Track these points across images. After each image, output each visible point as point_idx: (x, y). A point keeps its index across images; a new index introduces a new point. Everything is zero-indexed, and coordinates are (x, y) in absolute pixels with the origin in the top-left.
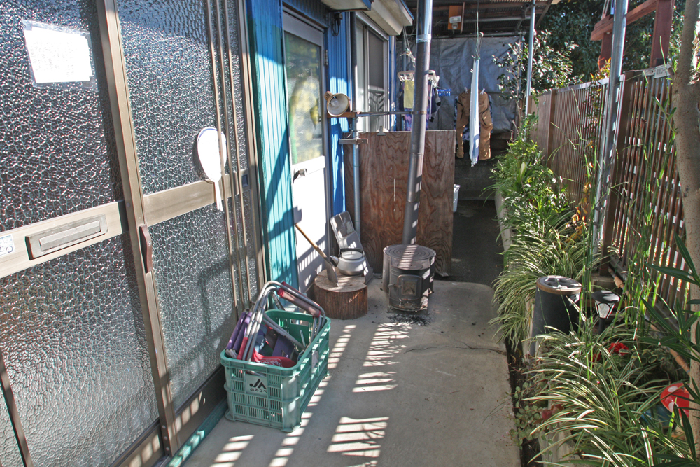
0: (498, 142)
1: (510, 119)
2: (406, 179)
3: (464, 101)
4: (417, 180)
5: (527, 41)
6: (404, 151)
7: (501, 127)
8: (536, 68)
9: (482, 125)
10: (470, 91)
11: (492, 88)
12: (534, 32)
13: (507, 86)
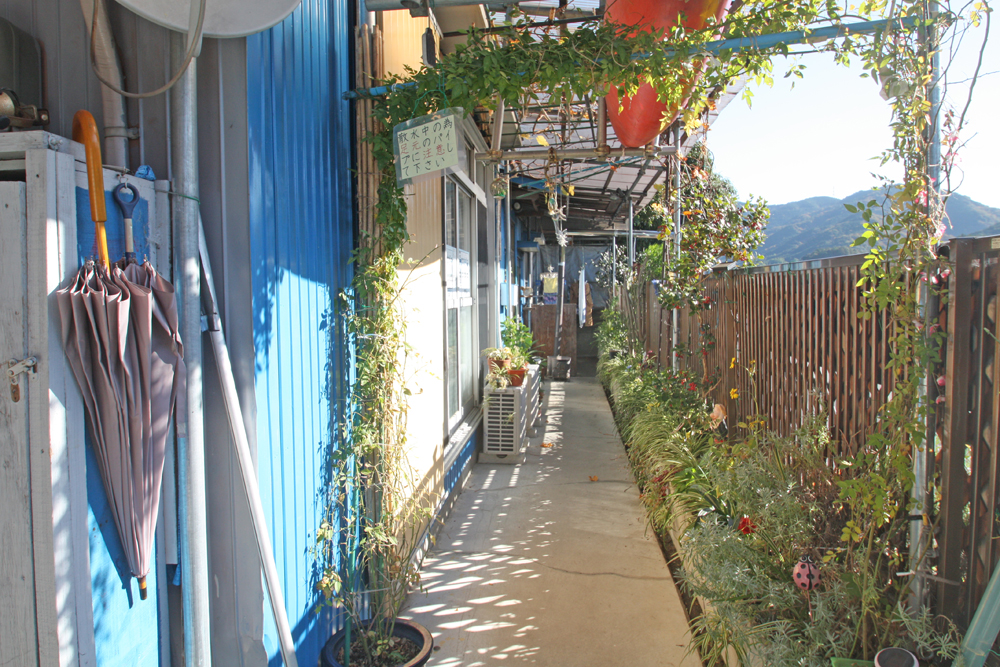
0: (596, 314)
1: (605, 300)
2: (554, 327)
3: (575, 288)
4: (560, 327)
5: (612, 251)
6: (552, 314)
7: (598, 305)
8: (618, 269)
9: (587, 303)
10: (578, 282)
11: (592, 279)
12: (615, 246)
13: (601, 279)
